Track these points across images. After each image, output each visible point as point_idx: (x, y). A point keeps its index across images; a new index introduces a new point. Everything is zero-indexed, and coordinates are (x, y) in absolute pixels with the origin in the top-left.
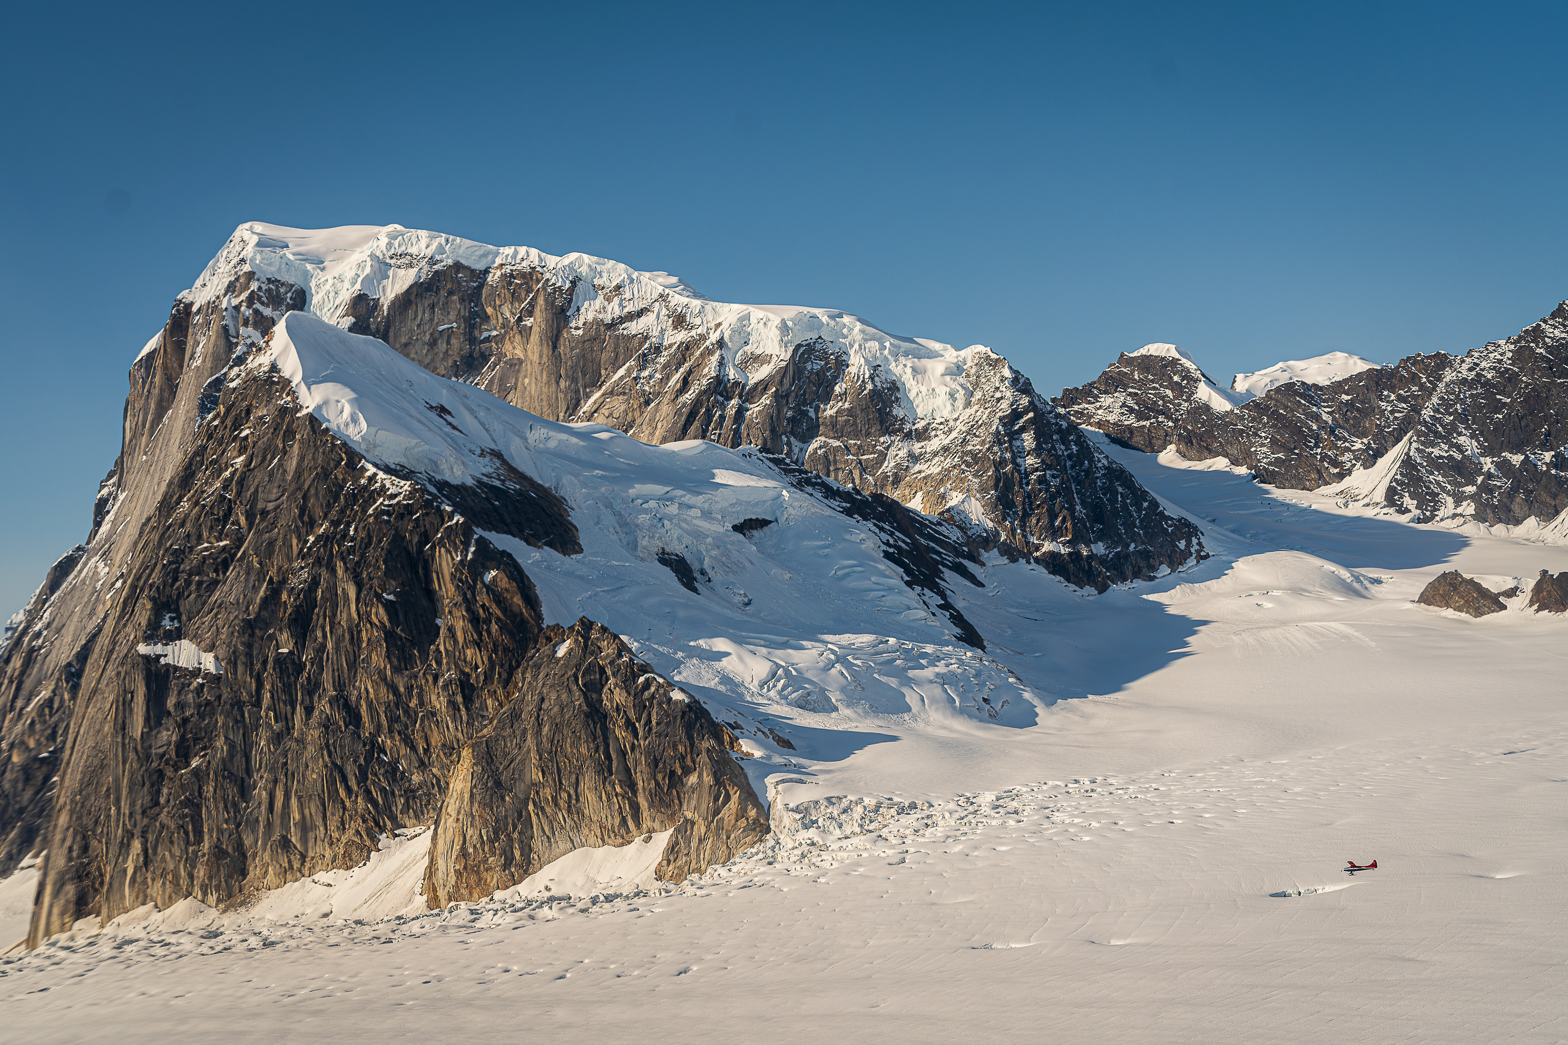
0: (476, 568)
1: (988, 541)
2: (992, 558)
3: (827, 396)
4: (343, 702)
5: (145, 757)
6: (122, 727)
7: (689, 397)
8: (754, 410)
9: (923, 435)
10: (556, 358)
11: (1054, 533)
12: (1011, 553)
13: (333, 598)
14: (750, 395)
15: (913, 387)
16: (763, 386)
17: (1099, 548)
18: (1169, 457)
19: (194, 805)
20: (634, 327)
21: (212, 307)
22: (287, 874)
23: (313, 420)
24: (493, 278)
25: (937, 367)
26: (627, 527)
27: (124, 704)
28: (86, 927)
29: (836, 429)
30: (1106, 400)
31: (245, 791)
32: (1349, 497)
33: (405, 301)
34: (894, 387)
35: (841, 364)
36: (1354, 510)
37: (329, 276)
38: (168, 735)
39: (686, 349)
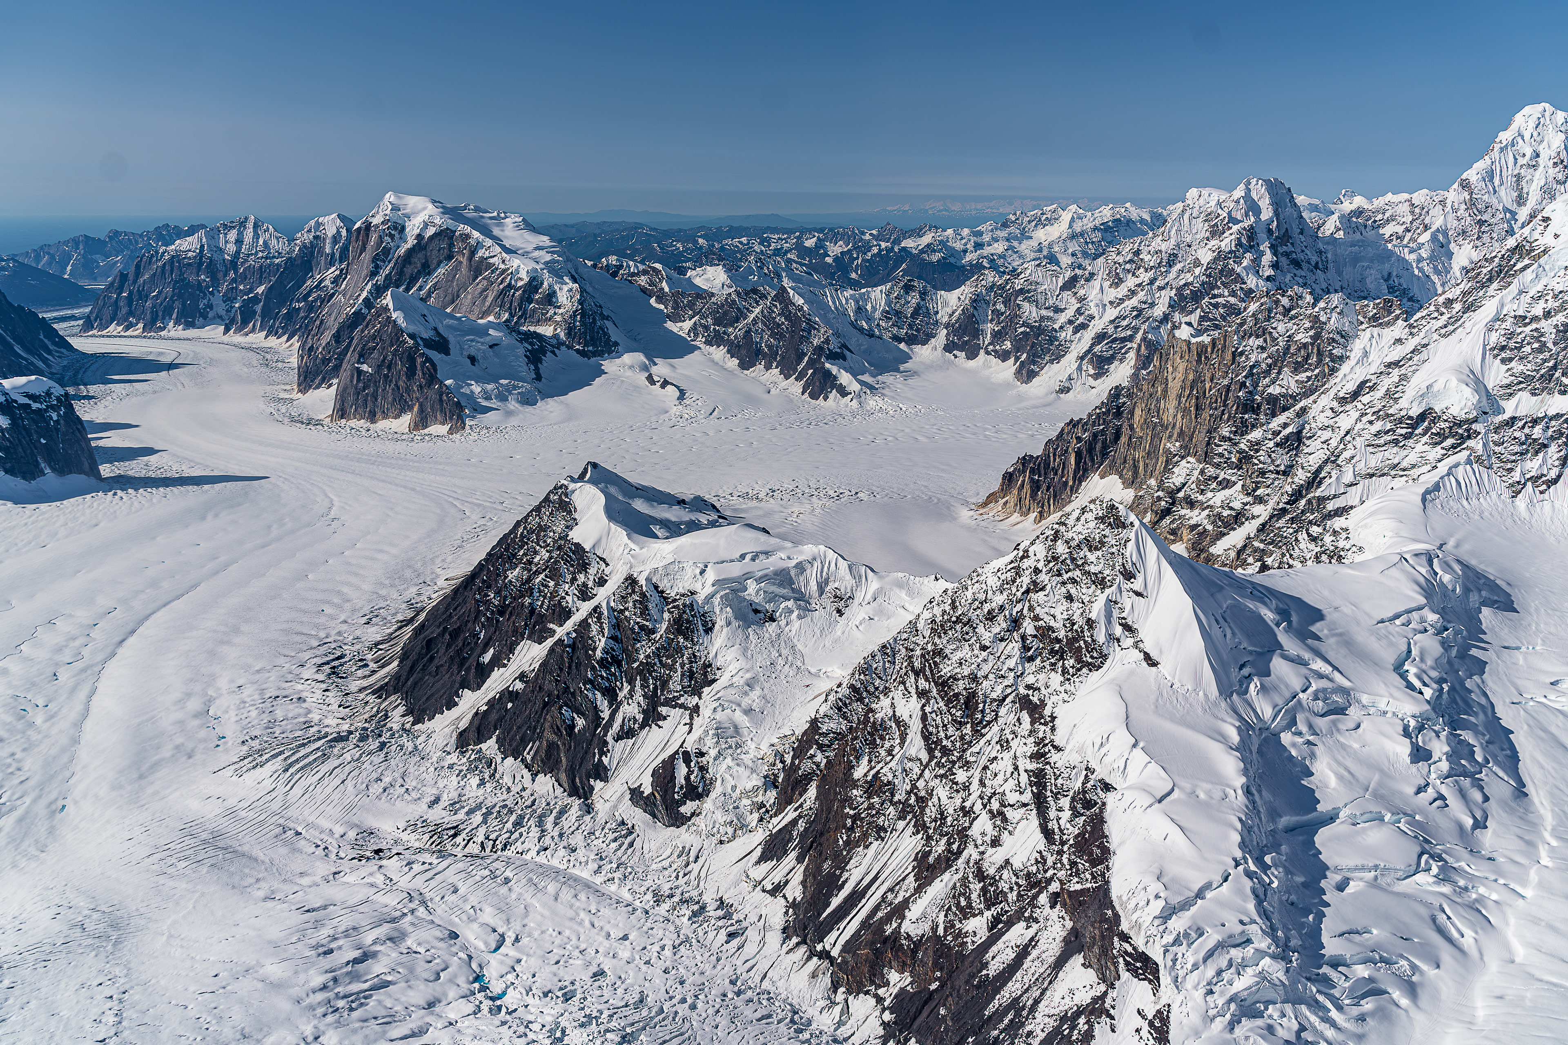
0: (424, 363)
1: (563, 344)
2: (563, 348)
3: (537, 292)
4: (396, 385)
5: (356, 388)
6: (352, 381)
7: (501, 287)
8: (517, 294)
9: (559, 307)
10: (471, 265)
11: (579, 344)
12: (569, 347)
13: (396, 364)
14: (517, 290)
15: (559, 293)
16: (520, 287)
17: (591, 348)
18: (653, 301)
19: (366, 401)
20: (491, 261)
21: (377, 226)
22: (384, 418)
23: (395, 321)
24: (457, 234)
25: (565, 288)
26: (462, 349)
27: (352, 377)
28: (343, 421)
29: (538, 303)
30: (643, 278)
31: (376, 400)
32: (681, 329)
33: (432, 238)
34: (555, 292)
35: (542, 283)
36: (681, 333)
37: (411, 223)
38: (361, 385)
39: (504, 271)
